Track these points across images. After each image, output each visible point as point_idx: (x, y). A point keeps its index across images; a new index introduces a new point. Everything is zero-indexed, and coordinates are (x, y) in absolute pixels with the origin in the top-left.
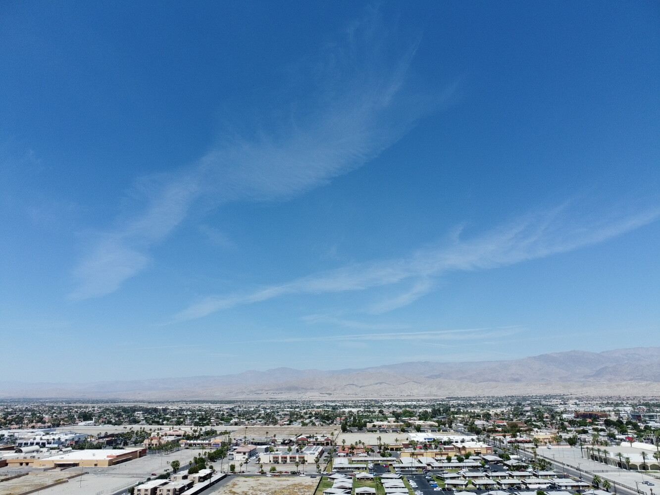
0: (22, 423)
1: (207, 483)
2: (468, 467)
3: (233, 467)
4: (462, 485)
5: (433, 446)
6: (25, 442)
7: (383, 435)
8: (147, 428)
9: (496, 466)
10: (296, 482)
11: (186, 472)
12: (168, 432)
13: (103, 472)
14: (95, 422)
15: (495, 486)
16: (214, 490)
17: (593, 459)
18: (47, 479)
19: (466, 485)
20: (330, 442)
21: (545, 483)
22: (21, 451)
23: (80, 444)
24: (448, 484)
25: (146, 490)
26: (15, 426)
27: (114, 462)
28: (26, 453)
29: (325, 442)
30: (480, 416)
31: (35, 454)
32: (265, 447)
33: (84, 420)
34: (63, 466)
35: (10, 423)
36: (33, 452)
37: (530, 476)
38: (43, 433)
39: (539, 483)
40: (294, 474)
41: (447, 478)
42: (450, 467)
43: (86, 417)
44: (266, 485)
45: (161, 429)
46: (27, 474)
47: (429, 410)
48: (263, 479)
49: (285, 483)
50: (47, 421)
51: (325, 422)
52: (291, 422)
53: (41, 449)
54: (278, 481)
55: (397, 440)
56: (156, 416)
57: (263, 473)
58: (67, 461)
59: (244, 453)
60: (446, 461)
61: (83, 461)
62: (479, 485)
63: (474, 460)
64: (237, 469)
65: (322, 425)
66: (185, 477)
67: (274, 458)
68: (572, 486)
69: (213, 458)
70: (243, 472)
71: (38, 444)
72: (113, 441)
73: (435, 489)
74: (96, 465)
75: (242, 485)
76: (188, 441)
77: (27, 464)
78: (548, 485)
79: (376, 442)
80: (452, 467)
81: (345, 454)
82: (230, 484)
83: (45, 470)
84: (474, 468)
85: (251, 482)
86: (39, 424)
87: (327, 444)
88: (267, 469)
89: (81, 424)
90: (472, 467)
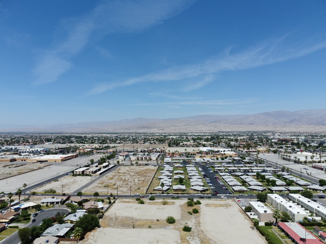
0: (19, 143)
1: (107, 168)
2: (226, 162)
3: (118, 162)
4: (223, 170)
5: (210, 153)
6: (22, 151)
7: (187, 148)
8: (78, 145)
9: (239, 162)
10: (148, 168)
11: (97, 164)
12: (87, 147)
13: (59, 164)
14: (53, 143)
15: (238, 170)
16: (110, 172)
17: (283, 159)
18: (35, 167)
19: (225, 170)
20: (163, 151)
21: (261, 170)
22: (21, 155)
23: (48, 152)
24: (216, 169)
25: (80, 172)
26: (17, 144)
27: (64, 160)
28: (24, 156)
29: (161, 151)
30: (233, 140)
31: (27, 156)
32: (133, 153)
33: (48, 142)
34: (41, 162)
35: (14, 143)
36: (27, 155)
37: (254, 166)
38: (29, 148)
39: (258, 170)
40: (146, 165)
41: (216, 167)
42: (217, 162)
43: (48, 140)
44: (133, 169)
45: (84, 146)
46: (26, 165)
47: (210, 137)
48: (132, 167)
49: (142, 169)
50: (31, 142)
51: (161, 143)
52: (144, 142)
53: (30, 154)
54: (139, 168)
55: (194, 150)
56: (81, 140)
57: (132, 165)
58: (42, 159)
59: (123, 156)
60: (216, 160)
61: (50, 160)
62: (230, 170)
63: (229, 159)
64: (120, 163)
65: (159, 144)
66: (97, 166)
67: (137, 158)
68: (272, 171)
69: (109, 158)
70: (123, 164)
71: (28, 152)
72: (62, 151)
73: (210, 172)
74: (55, 161)
75: (123, 169)
76: (97, 151)
77: (25, 160)
78: (262, 170)
79: (184, 151)
80: (219, 162)
81: (170, 156)
82: (117, 169)
83: (33, 163)
84: (229, 163)
85: (127, 168)
86: (27, 144)
87: (162, 152)
88: (134, 163)
89: (46, 143)
90: (228, 162)
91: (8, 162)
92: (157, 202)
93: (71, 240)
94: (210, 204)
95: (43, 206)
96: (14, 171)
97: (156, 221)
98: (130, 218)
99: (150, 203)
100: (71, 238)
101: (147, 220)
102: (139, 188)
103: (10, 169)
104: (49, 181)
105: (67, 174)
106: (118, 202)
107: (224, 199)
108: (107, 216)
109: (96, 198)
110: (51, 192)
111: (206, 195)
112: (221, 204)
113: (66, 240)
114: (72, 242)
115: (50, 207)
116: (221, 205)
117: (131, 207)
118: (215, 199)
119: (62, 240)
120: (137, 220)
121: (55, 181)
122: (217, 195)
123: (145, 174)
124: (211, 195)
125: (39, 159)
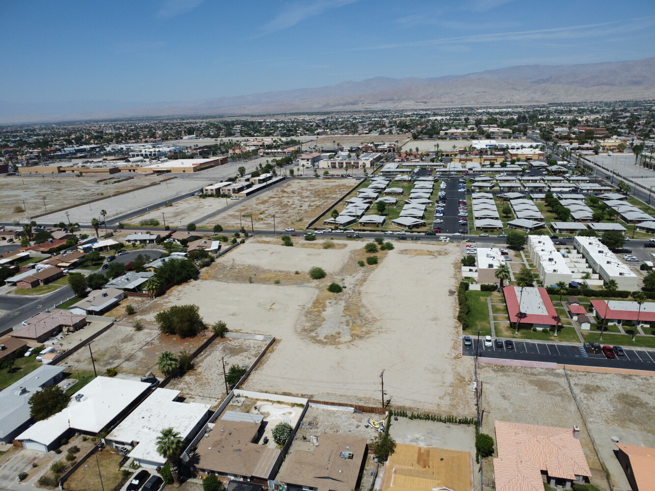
0: (138, 138)
1: (265, 184)
2: (506, 171)
3: (292, 172)
4: (487, 187)
5: (489, 152)
6: (136, 153)
8: (240, 139)
9: (536, 171)
10: (341, 183)
11: (250, 176)
12: (251, 143)
13: (189, 176)
14: (197, 136)
15: (519, 188)
16: (269, 190)
18: (146, 182)
19: (491, 187)
20: (392, 149)
21: (570, 187)
22: (129, 161)
23: (176, 155)
24: (474, 186)
25: (212, 190)
26: (133, 141)
27: (199, 169)
28: (133, 162)
29: (388, 149)
31: (139, 163)
32: (328, 154)
33: (189, 135)
34: (159, 172)
35: (129, 139)
36: (139, 161)
37: (561, 180)
38: (151, 147)
39: (563, 187)
40: (342, 177)
41: (478, 181)
42: (490, 171)
43: (190, 132)
44: (314, 185)
45: (248, 141)
46: (133, 178)
48: (315, 181)
49: (331, 184)
50: (158, 136)
51: (402, 131)
53: (145, 159)
54: (327, 182)
57: (317, 176)
58: (161, 168)
59: (308, 160)
60: (489, 166)
61: (174, 169)
62: (503, 187)
63: (519, 165)
64: (296, 173)
66: (248, 180)
67: (332, 163)
68: (594, 190)
69: (280, 164)
70: (301, 175)
71: (142, 155)
72: (205, 152)
73: (460, 190)
74: (184, 171)
75: (295, 185)
76: (267, 151)
77: (134, 170)
78: (571, 189)
79: (434, 149)
80: (492, 171)
81: (400, 160)
82: (285, 185)
83: (146, 175)
84: (514, 173)
85: (304, 183)
86: (152, 139)
87: (390, 151)
88: (321, 173)
89: (185, 138)
90: (512, 171)
91: (106, 174)
92: (316, 244)
93: (144, 296)
94: (410, 250)
95: (128, 246)
96: (111, 190)
97: (293, 275)
98: (255, 267)
99: (304, 244)
100: (144, 292)
101: (280, 271)
102: (301, 220)
103: (106, 186)
104: (156, 207)
105: (192, 194)
106: (251, 242)
107: (443, 241)
108: (220, 263)
109: (216, 235)
110: (151, 224)
111: (416, 234)
112: (431, 250)
113: (137, 296)
114: (144, 299)
115: (139, 248)
116: (431, 252)
117: (266, 250)
118: (426, 242)
119: (131, 296)
120: (264, 271)
121: (167, 206)
122: (435, 235)
123: (329, 194)
124: (424, 234)
125: (155, 168)
